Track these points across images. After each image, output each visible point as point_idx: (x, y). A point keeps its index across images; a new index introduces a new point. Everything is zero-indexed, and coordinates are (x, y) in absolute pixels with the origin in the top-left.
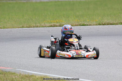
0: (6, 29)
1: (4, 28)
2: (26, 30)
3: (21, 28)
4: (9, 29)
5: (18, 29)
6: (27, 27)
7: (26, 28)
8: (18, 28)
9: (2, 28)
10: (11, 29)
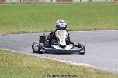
0: (103, 31)
1: (101, 29)
3: (117, 29)
4: (106, 31)
5: (114, 30)
8: (115, 29)
9: (99, 30)
10: (107, 31)
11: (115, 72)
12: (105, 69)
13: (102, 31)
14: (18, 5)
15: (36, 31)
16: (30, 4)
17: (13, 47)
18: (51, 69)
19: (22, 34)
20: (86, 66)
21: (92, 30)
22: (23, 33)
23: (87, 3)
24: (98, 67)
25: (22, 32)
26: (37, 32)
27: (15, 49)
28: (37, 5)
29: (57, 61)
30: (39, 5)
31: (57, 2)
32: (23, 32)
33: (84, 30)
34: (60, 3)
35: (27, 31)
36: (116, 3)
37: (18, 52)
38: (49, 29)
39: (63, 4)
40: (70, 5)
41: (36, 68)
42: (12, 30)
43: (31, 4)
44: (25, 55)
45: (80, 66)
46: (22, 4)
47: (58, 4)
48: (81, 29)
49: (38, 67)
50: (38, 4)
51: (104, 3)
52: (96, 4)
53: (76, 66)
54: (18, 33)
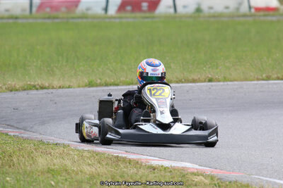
0: (229, 83)
1: (225, 80)
2: (275, 86)
3: (263, 80)
4: (236, 83)
5: (256, 82)
6: (278, 79)
7: (275, 80)
8: (258, 79)
9: (219, 81)
10: (240, 83)
11: (257, 183)
12: (233, 176)
13: (226, 83)
14: (25, 21)
15: (67, 84)
16: (54, 18)
17: (12, 124)
18: (104, 176)
19: (34, 92)
20: (189, 168)
21: (202, 82)
22: (37, 89)
23: (190, 17)
24: (218, 171)
25: (34, 86)
26: (69, 87)
27: (18, 128)
28: (71, 21)
29: (120, 155)
30: (75, 21)
31: (119, 15)
32: (38, 87)
33: (182, 82)
34: (127, 18)
35: (47, 85)
36: (260, 16)
37: (25, 136)
38: (100, 79)
39: (135, 18)
40: (149, 20)
41: (68, 173)
42: (11, 82)
43: (57, 18)
44: (41, 142)
45: (174, 169)
46: (36, 18)
47: (121, 18)
48: (177, 78)
49: (74, 171)
50: (73, 18)
51: (231, 16)
52: (212, 19)
53: (165, 169)
54: (25, 90)
